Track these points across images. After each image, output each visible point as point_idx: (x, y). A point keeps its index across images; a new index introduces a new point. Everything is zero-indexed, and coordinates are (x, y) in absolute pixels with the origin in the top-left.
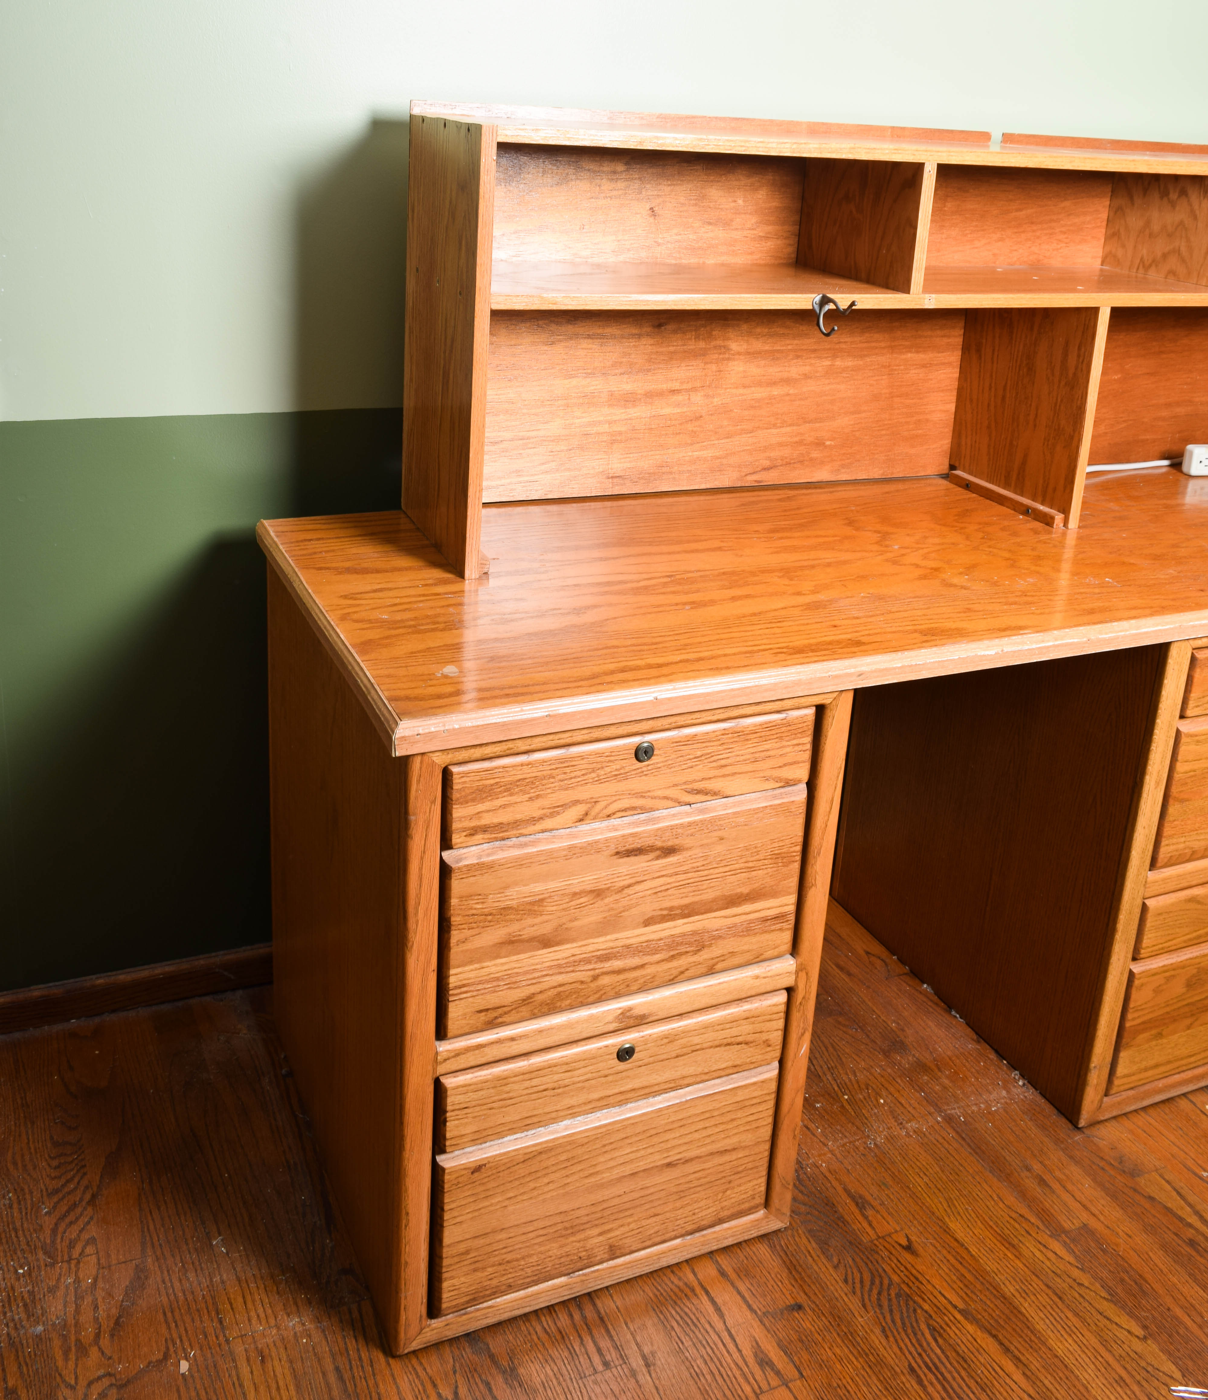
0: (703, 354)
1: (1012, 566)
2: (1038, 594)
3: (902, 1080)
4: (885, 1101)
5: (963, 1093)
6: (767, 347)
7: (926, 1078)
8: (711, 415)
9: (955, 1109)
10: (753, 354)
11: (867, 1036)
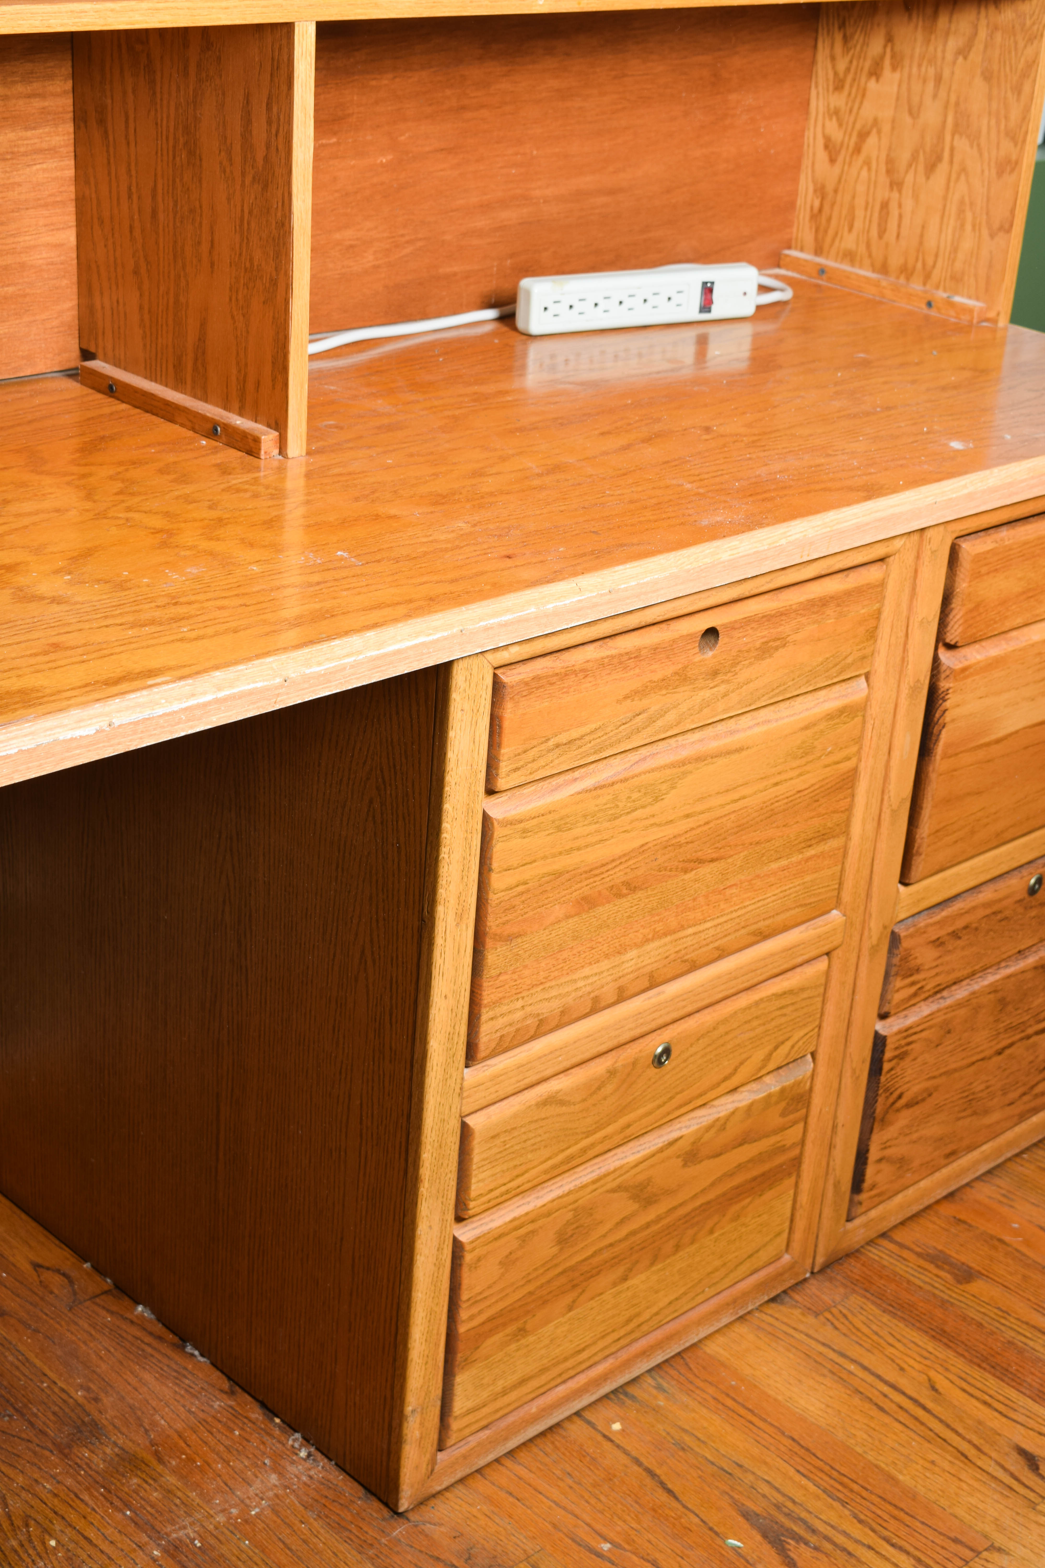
1: (164, 545)
2: (201, 597)
3: (91, 1495)
4: (58, 1542)
5: (201, 1495)
7: (135, 1481)
9: (185, 1528)
11: (32, 1424)
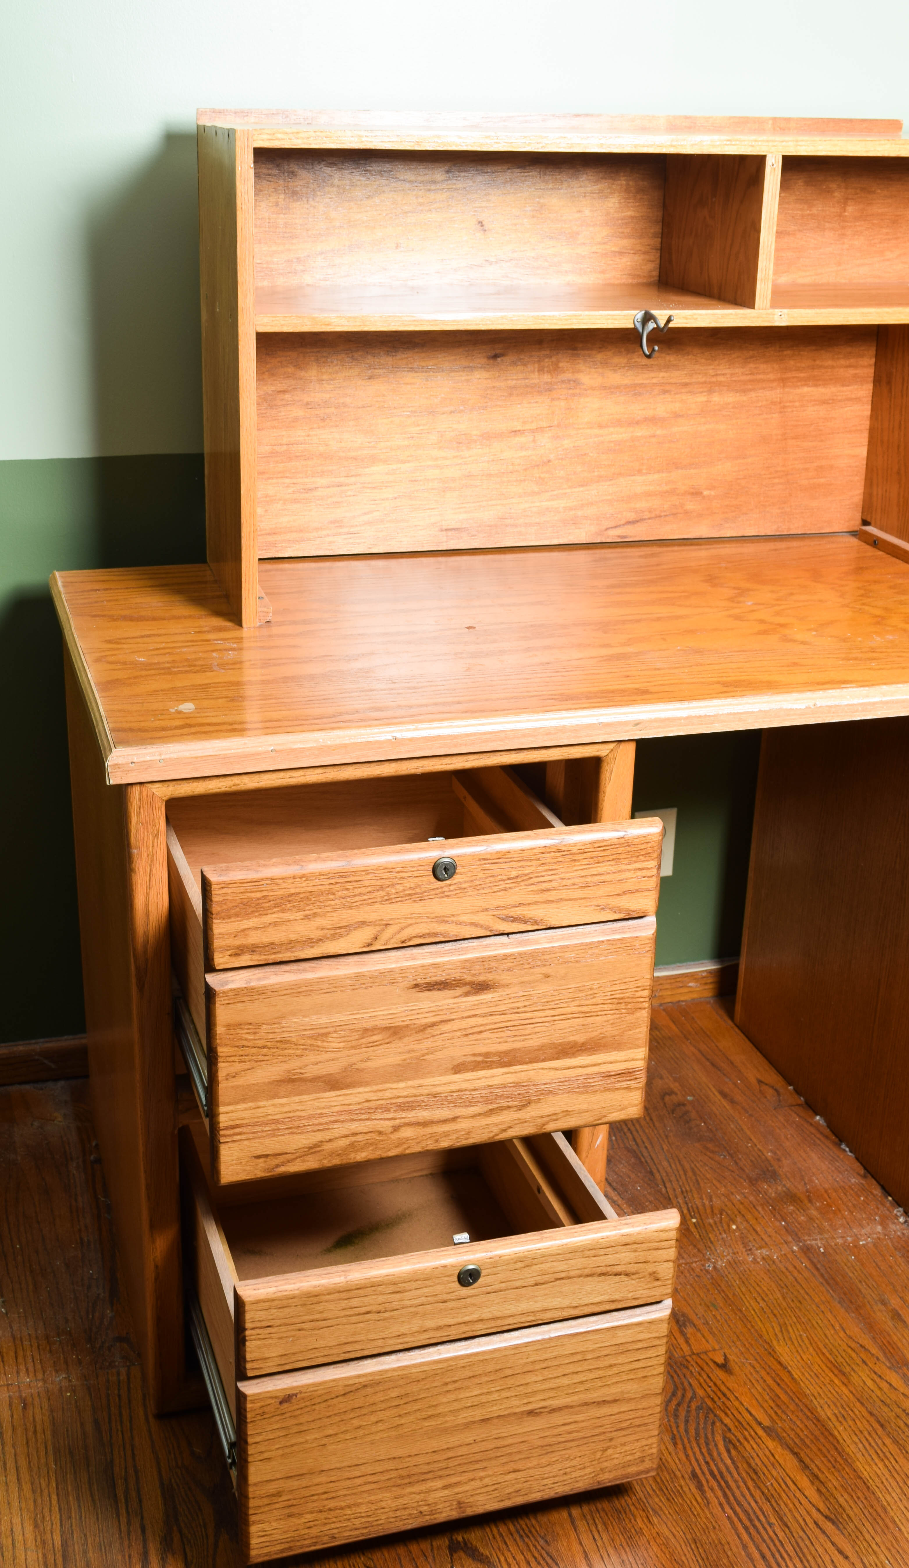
0: (549, 389)
2: (890, 650)
3: (763, 1208)
4: (737, 1227)
5: (831, 1225)
6: (627, 381)
7: (792, 1208)
8: (562, 459)
9: (816, 1240)
10: (610, 388)
11: (736, 1163)
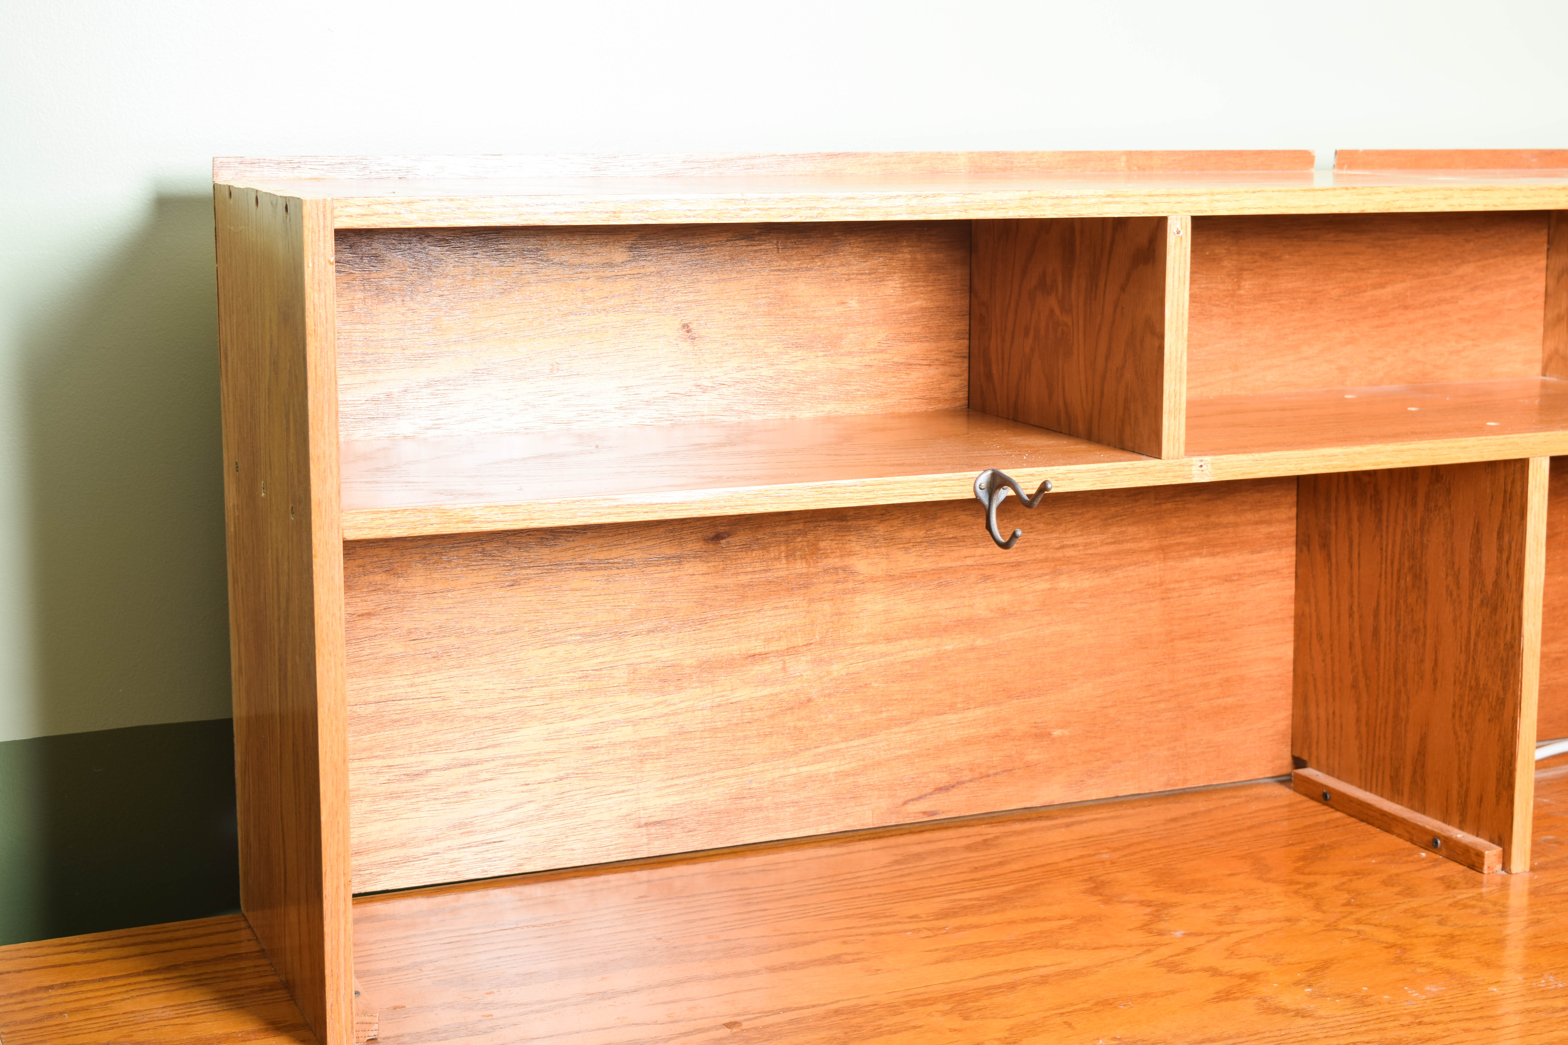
0: (805, 584)
1: (1399, 960)
2: (1444, 1018)
6: (926, 565)
8: (829, 695)
10: (900, 578)
